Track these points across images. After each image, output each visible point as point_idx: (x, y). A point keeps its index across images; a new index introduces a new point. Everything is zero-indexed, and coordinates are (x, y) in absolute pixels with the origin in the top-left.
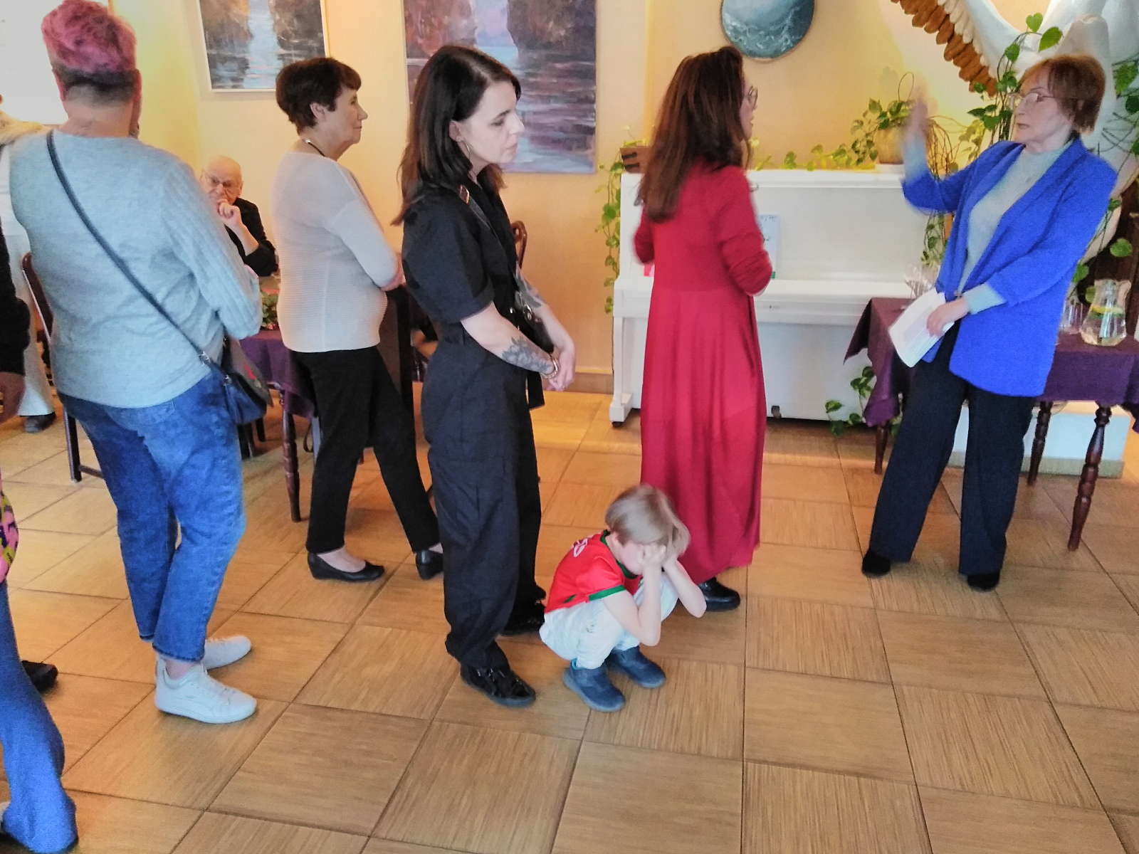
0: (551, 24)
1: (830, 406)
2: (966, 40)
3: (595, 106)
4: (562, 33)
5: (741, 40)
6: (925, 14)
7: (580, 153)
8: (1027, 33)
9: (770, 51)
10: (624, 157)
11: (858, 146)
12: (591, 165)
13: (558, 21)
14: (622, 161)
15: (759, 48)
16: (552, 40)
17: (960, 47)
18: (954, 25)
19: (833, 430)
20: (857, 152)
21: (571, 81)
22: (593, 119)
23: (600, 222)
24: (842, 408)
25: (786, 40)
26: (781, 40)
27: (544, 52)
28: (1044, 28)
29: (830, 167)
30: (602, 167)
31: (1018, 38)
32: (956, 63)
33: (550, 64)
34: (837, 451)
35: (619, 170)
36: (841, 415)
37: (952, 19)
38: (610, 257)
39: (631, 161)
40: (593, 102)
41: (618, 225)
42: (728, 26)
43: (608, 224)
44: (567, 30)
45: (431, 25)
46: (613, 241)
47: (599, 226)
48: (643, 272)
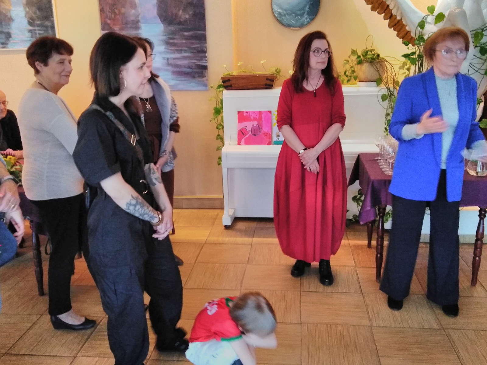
0: (181, 12)
2: (398, 18)
3: (207, 55)
4: (187, 16)
5: (283, 19)
6: (377, 5)
7: (200, 79)
8: (428, 15)
9: (298, 24)
10: (224, 82)
11: (347, 73)
12: (206, 85)
13: (184, 10)
14: (222, 84)
15: (293, 23)
16: (182, 20)
17: (396, 21)
18: (392, 10)
20: (347, 76)
21: (193, 41)
22: (206, 62)
23: (213, 117)
25: (307, 19)
27: (177, 27)
28: (436, 13)
30: (212, 87)
31: (424, 18)
32: (394, 30)
33: (181, 33)
34: (347, 236)
35: (221, 89)
37: (391, 7)
38: (219, 135)
39: (228, 84)
40: (205, 52)
41: (222, 118)
42: (276, 11)
43: (217, 117)
44: (189, 15)
45: (115, 13)
46: (220, 127)
47: (212, 119)
48: (237, 143)
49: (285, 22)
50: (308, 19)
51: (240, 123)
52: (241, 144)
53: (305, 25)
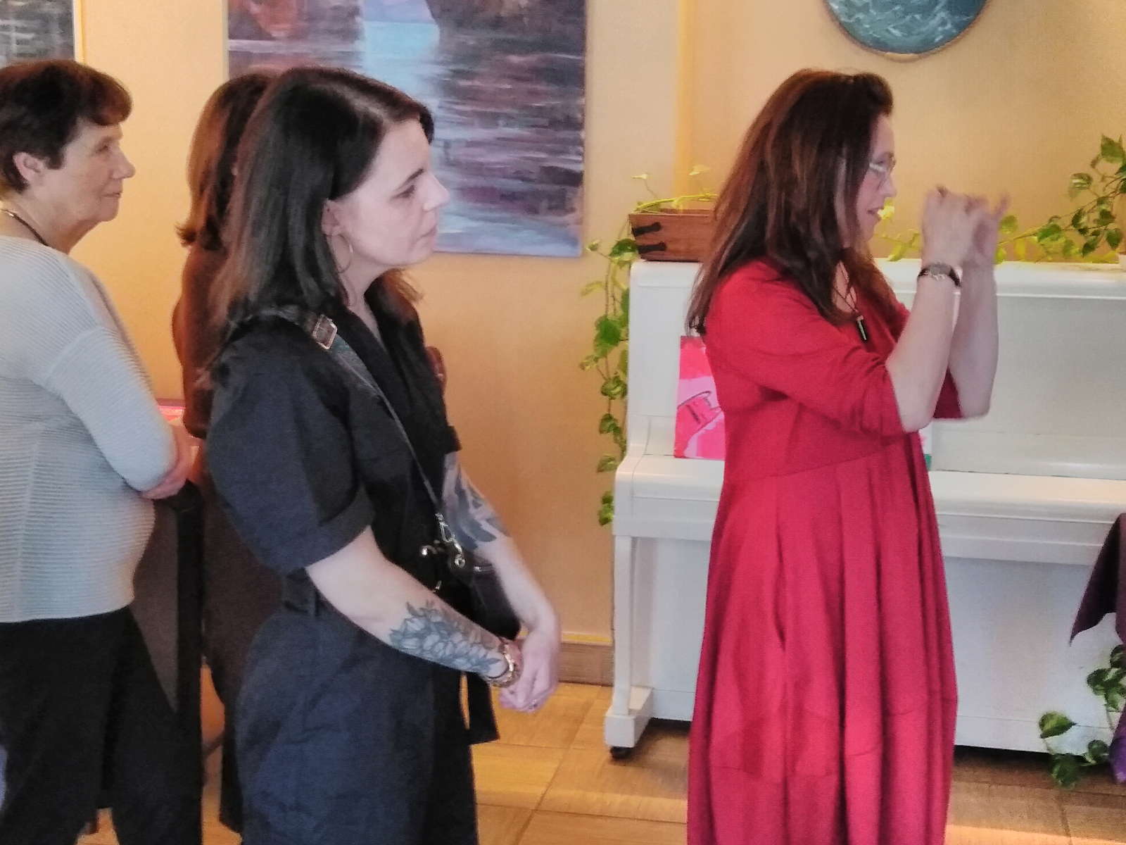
1: (1048, 727)
3: (583, 134)
10: (637, 231)
11: (1084, 220)
14: (632, 238)
16: (503, 13)
19: (1054, 775)
20: (1083, 231)
23: (591, 351)
24: (1073, 730)
25: (944, 23)
26: (934, 22)
29: (1034, 256)
30: (594, 248)
34: (1064, 820)
35: (627, 256)
36: (1071, 744)
38: (608, 418)
39: (649, 239)
41: (624, 356)
43: (604, 354)
46: (616, 387)
47: (587, 358)
48: (671, 449)
49: (867, 30)
50: (949, 26)
51: (686, 381)
52: (687, 452)
53: (937, 45)
